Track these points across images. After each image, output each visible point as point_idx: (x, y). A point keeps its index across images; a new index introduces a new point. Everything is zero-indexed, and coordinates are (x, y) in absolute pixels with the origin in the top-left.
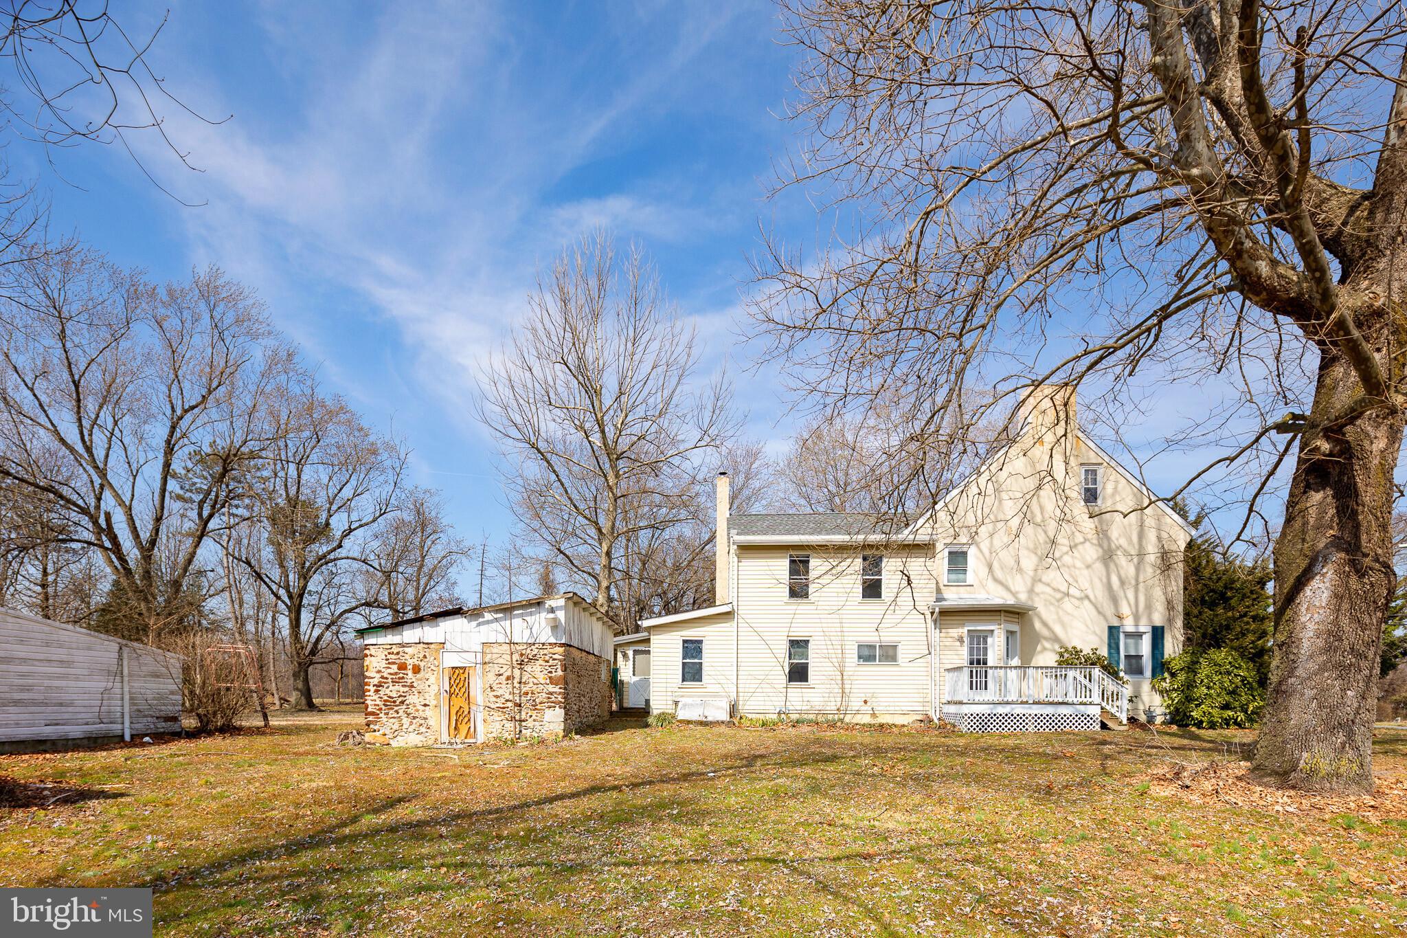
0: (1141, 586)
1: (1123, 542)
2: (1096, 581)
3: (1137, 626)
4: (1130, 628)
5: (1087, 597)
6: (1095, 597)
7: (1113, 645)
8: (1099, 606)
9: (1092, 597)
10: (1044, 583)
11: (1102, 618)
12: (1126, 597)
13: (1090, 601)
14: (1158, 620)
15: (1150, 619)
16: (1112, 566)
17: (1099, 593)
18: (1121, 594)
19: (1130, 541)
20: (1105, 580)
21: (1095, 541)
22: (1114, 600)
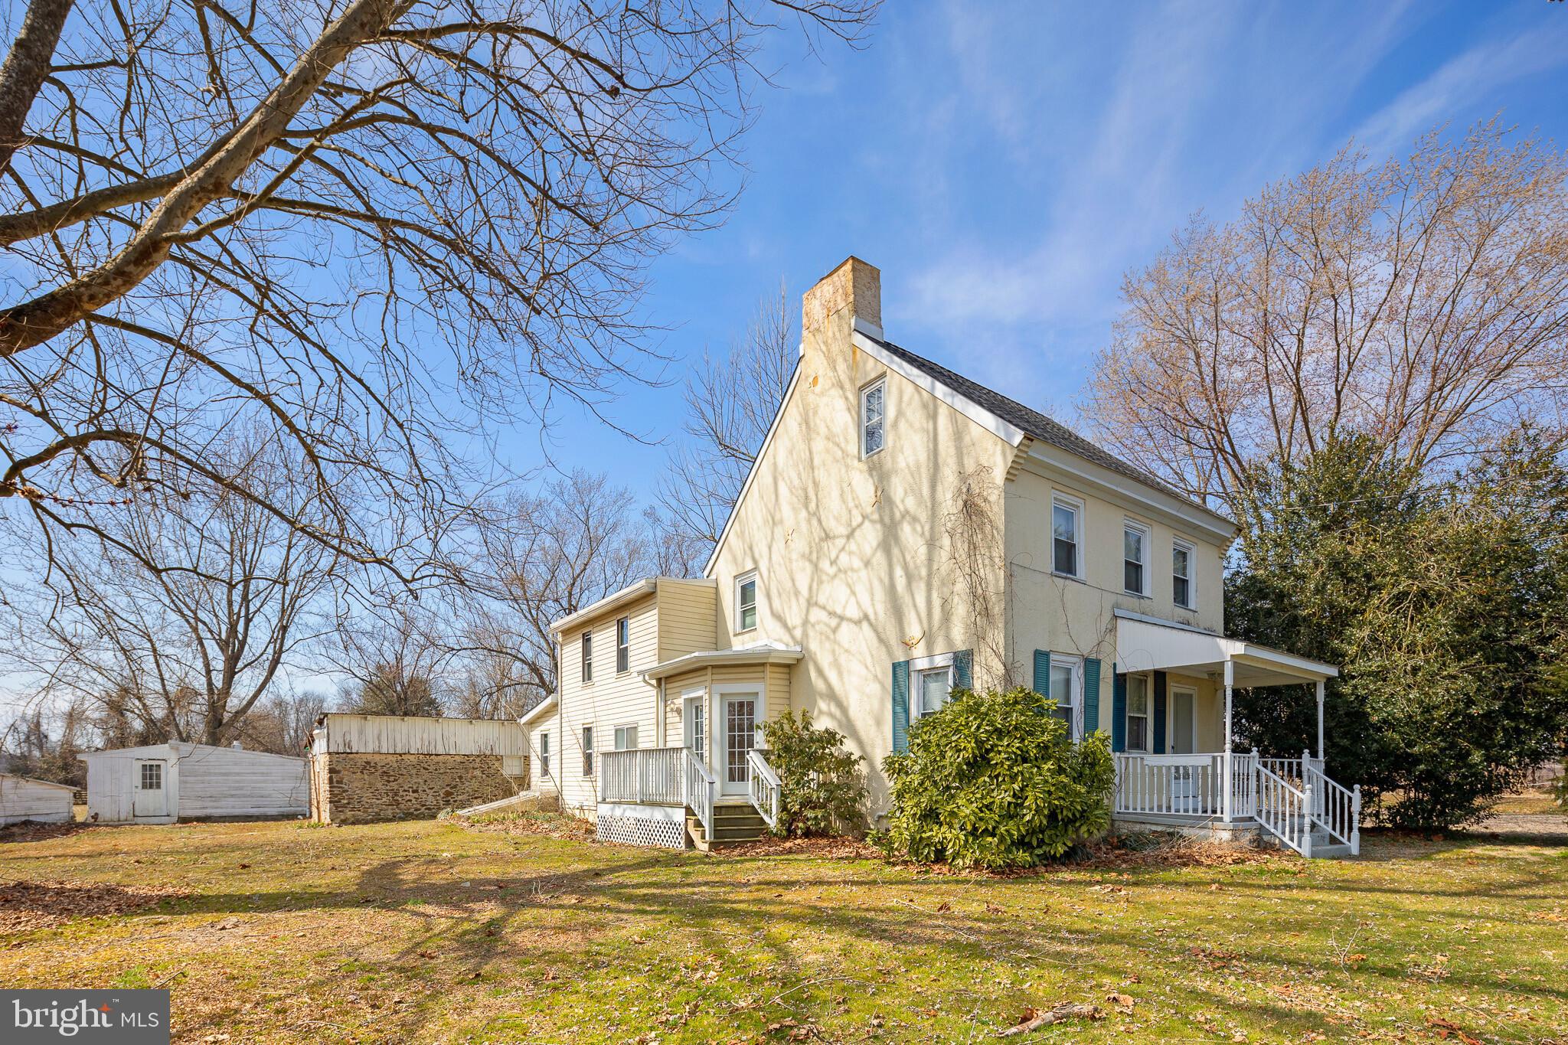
0: (936, 582)
1: (911, 503)
2: (876, 583)
3: (931, 656)
4: (922, 664)
5: (866, 617)
6: (876, 614)
7: (898, 698)
8: (880, 630)
9: (872, 617)
10: (820, 607)
11: (884, 649)
12: (915, 606)
13: (871, 624)
14: (960, 641)
15: (948, 638)
16: (896, 551)
17: (879, 609)
18: (907, 599)
19: (920, 501)
20: (886, 580)
21: (876, 517)
22: (897, 613)
